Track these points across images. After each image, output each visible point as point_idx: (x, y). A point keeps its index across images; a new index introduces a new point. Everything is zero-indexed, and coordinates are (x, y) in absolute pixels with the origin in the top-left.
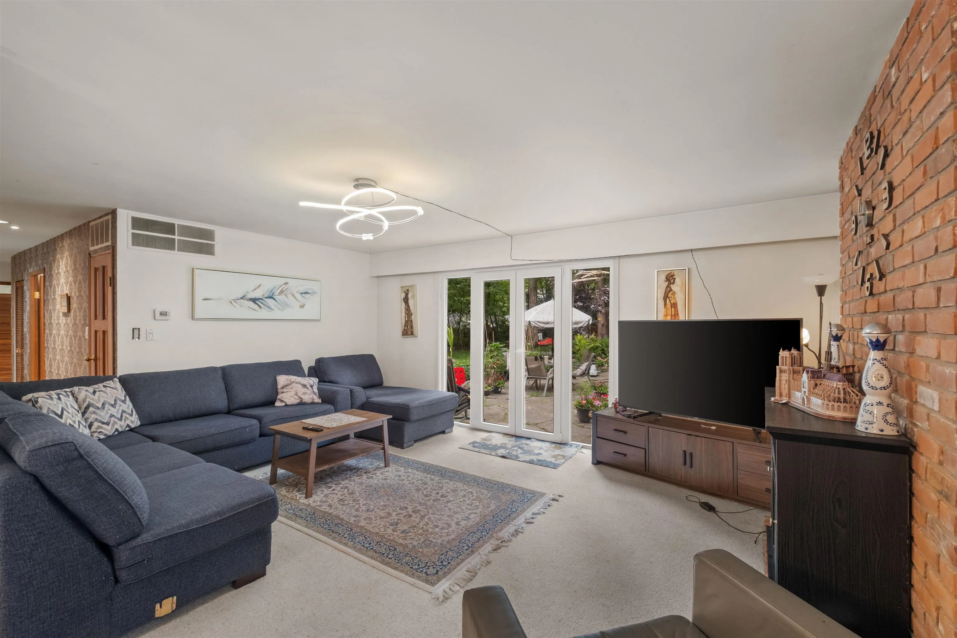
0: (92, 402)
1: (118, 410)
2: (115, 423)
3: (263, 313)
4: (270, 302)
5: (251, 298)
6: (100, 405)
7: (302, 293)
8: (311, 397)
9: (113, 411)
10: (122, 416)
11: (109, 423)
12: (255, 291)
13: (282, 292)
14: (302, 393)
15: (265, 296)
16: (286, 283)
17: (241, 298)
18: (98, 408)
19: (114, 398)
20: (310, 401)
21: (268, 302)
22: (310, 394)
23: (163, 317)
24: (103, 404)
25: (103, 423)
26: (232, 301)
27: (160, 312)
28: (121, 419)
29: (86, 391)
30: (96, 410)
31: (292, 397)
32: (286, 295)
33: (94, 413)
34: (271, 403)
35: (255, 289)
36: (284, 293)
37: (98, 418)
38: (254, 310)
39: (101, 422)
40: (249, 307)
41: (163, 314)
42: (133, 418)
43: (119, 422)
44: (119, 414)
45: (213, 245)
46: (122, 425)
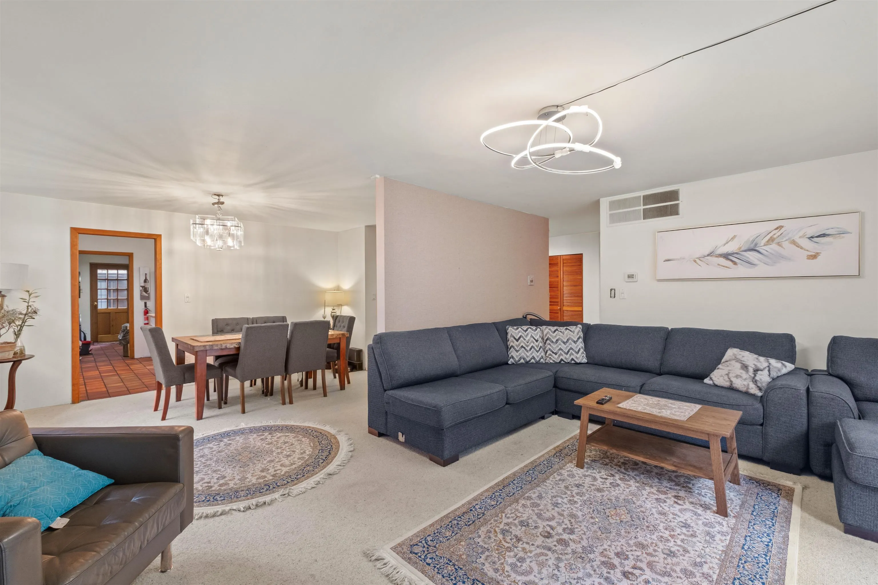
0: (550, 337)
1: (567, 347)
2: (561, 354)
3: (741, 270)
4: (752, 256)
5: (720, 253)
6: (554, 340)
7: (812, 237)
8: (745, 383)
9: (563, 346)
10: (568, 351)
11: (557, 354)
12: (726, 245)
13: (771, 240)
14: (734, 375)
15: (743, 249)
16: (780, 228)
17: (708, 255)
18: (553, 342)
19: (568, 337)
20: (744, 389)
21: (748, 256)
22: (745, 379)
23: (631, 280)
24: (557, 340)
25: (553, 352)
26: (696, 260)
27: (628, 275)
29: (550, 329)
30: (551, 343)
31: (721, 376)
32: (779, 244)
33: (550, 344)
34: (700, 377)
35: (727, 243)
36: (776, 241)
37: (551, 348)
38: (726, 267)
40: (719, 265)
41: (631, 276)
42: (578, 356)
43: (565, 355)
44: (567, 350)
45: (677, 205)
46: (567, 358)
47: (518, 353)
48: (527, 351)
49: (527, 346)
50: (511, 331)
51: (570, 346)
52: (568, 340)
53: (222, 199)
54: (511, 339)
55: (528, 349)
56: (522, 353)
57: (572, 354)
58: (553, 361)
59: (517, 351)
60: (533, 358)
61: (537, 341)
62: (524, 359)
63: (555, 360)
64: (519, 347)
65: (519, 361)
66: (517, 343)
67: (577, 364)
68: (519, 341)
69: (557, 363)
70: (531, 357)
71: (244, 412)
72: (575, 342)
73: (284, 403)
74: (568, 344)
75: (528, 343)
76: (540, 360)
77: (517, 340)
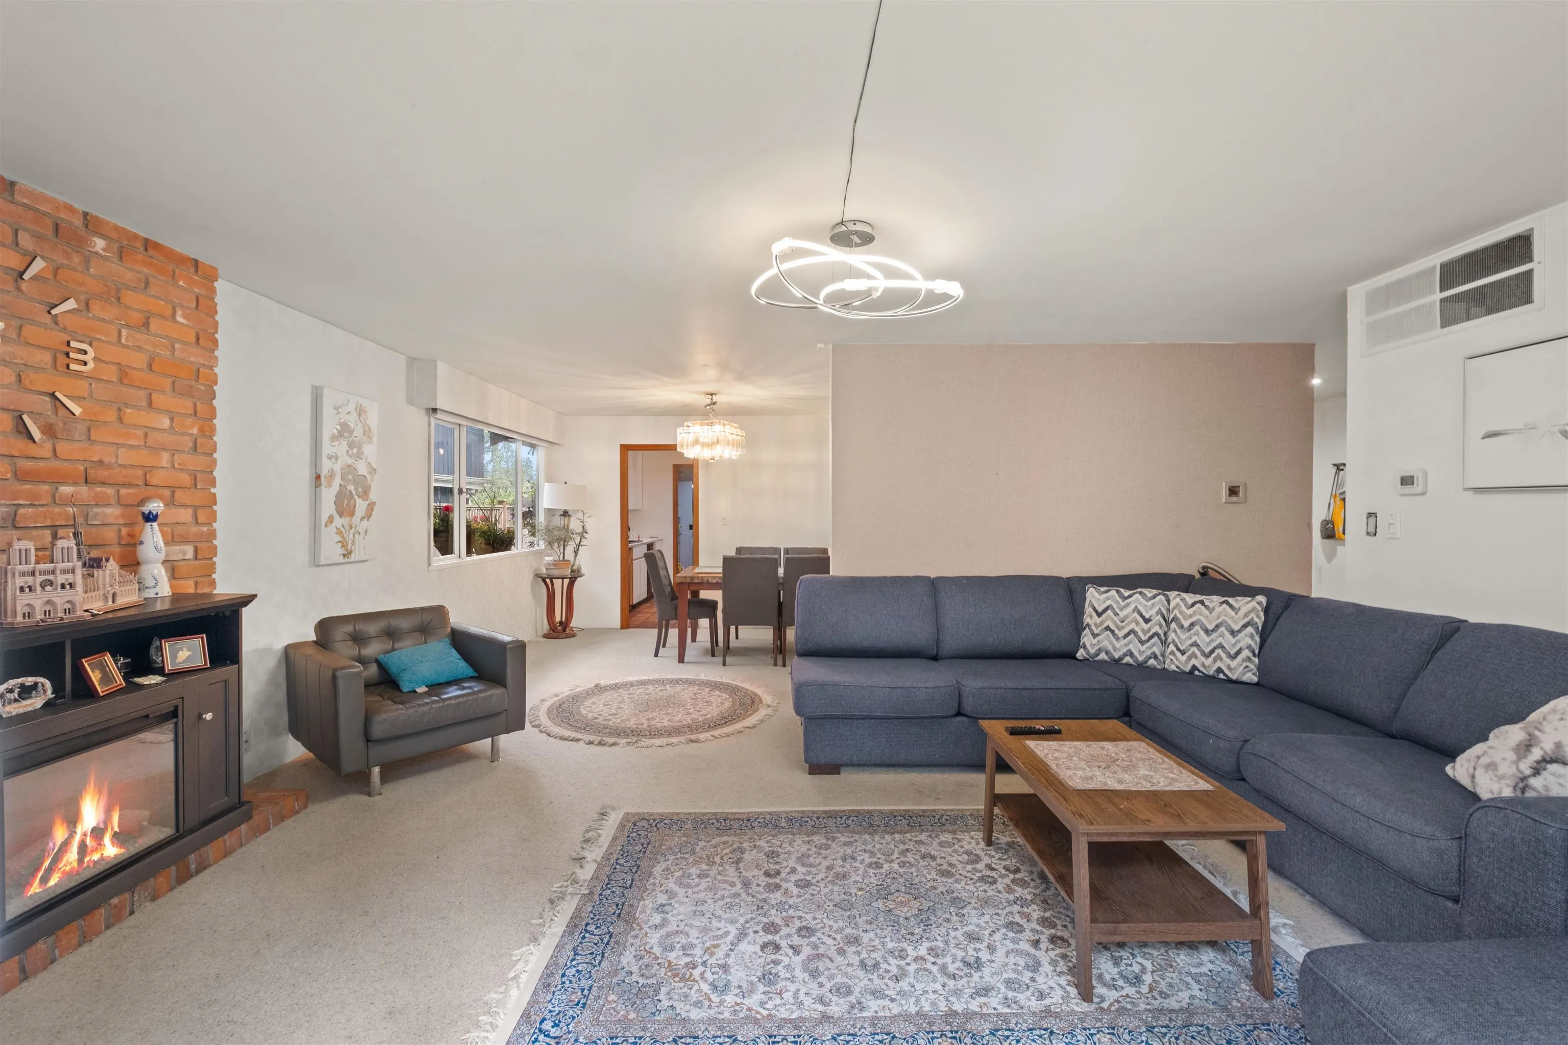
0: (1178, 615)
1: (1212, 641)
2: (1194, 655)
6: (1186, 624)
9: (1202, 639)
10: (1212, 651)
11: (1185, 653)
18: (1182, 627)
19: (1220, 620)
23: (1408, 489)
24: (1192, 625)
25: (1178, 649)
27: (1402, 477)
28: (1207, 656)
29: (1183, 600)
37: (1176, 640)
39: (1176, 646)
41: (1407, 481)
42: (1233, 664)
43: (1203, 659)
44: (1211, 648)
45: (1529, 273)
46: (1208, 666)
47: (1097, 639)
48: (1117, 639)
49: (1120, 629)
50: (1093, 595)
51: (1220, 640)
52: (1217, 626)
53: (715, 398)
54: (1088, 610)
55: (1121, 634)
56: (1105, 640)
57: (1219, 658)
58: (1178, 667)
59: (1095, 636)
60: (1131, 654)
61: (1147, 621)
62: (1107, 653)
63: (1181, 667)
64: (1101, 628)
65: (1097, 655)
66: (1098, 620)
67: (1230, 681)
68: (1104, 616)
69: (1185, 672)
70: (1125, 650)
71: (724, 664)
72: (1233, 633)
73: (775, 664)
74: (1214, 635)
75: (1122, 622)
76: (1146, 662)
77: (1099, 615)
